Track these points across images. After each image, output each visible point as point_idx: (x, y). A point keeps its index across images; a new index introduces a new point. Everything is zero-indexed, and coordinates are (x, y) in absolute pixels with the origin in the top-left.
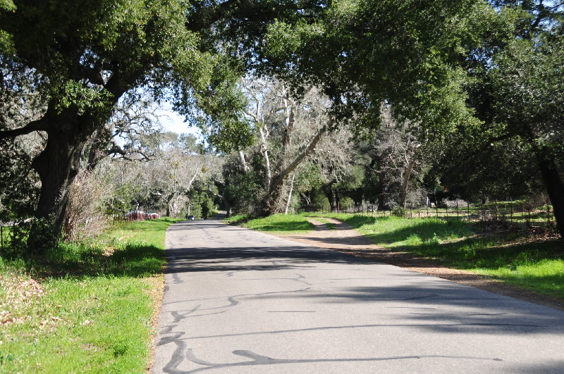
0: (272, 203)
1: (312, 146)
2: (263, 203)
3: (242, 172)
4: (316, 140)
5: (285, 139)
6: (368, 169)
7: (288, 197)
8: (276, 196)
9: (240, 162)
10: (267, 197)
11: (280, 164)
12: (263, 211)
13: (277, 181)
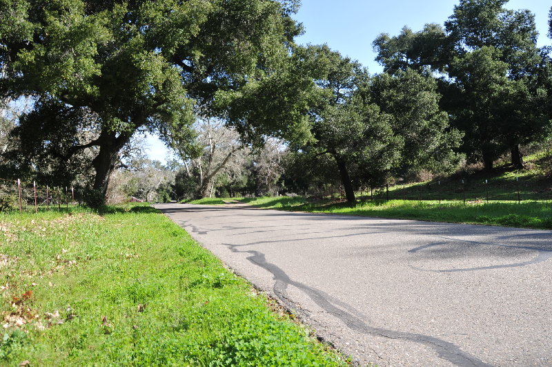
0: (203, 192)
1: (224, 163)
2: (199, 192)
3: (188, 177)
4: (226, 160)
5: (210, 160)
6: (249, 177)
7: (211, 189)
8: (205, 189)
9: (186, 172)
10: (200, 189)
11: (207, 172)
12: (198, 196)
13: (206, 181)
